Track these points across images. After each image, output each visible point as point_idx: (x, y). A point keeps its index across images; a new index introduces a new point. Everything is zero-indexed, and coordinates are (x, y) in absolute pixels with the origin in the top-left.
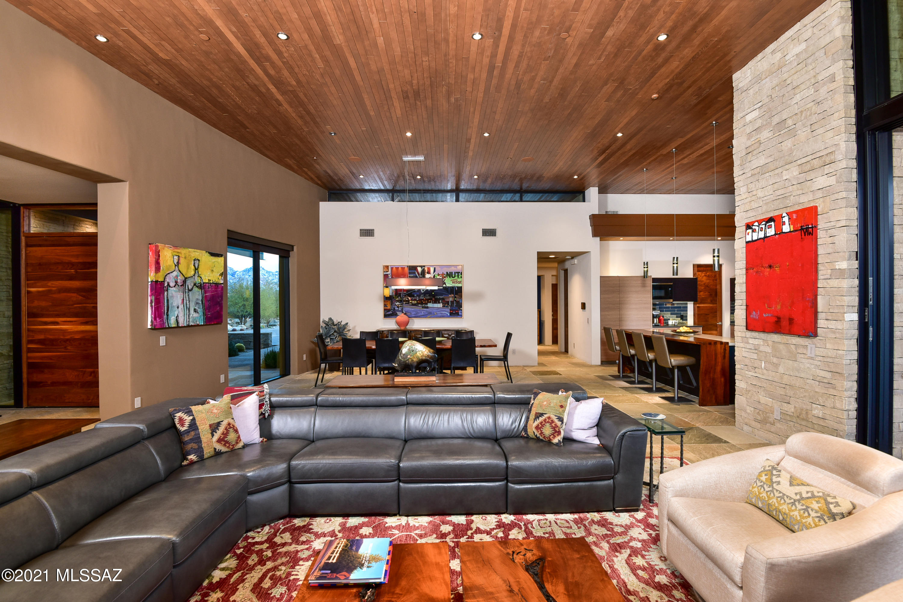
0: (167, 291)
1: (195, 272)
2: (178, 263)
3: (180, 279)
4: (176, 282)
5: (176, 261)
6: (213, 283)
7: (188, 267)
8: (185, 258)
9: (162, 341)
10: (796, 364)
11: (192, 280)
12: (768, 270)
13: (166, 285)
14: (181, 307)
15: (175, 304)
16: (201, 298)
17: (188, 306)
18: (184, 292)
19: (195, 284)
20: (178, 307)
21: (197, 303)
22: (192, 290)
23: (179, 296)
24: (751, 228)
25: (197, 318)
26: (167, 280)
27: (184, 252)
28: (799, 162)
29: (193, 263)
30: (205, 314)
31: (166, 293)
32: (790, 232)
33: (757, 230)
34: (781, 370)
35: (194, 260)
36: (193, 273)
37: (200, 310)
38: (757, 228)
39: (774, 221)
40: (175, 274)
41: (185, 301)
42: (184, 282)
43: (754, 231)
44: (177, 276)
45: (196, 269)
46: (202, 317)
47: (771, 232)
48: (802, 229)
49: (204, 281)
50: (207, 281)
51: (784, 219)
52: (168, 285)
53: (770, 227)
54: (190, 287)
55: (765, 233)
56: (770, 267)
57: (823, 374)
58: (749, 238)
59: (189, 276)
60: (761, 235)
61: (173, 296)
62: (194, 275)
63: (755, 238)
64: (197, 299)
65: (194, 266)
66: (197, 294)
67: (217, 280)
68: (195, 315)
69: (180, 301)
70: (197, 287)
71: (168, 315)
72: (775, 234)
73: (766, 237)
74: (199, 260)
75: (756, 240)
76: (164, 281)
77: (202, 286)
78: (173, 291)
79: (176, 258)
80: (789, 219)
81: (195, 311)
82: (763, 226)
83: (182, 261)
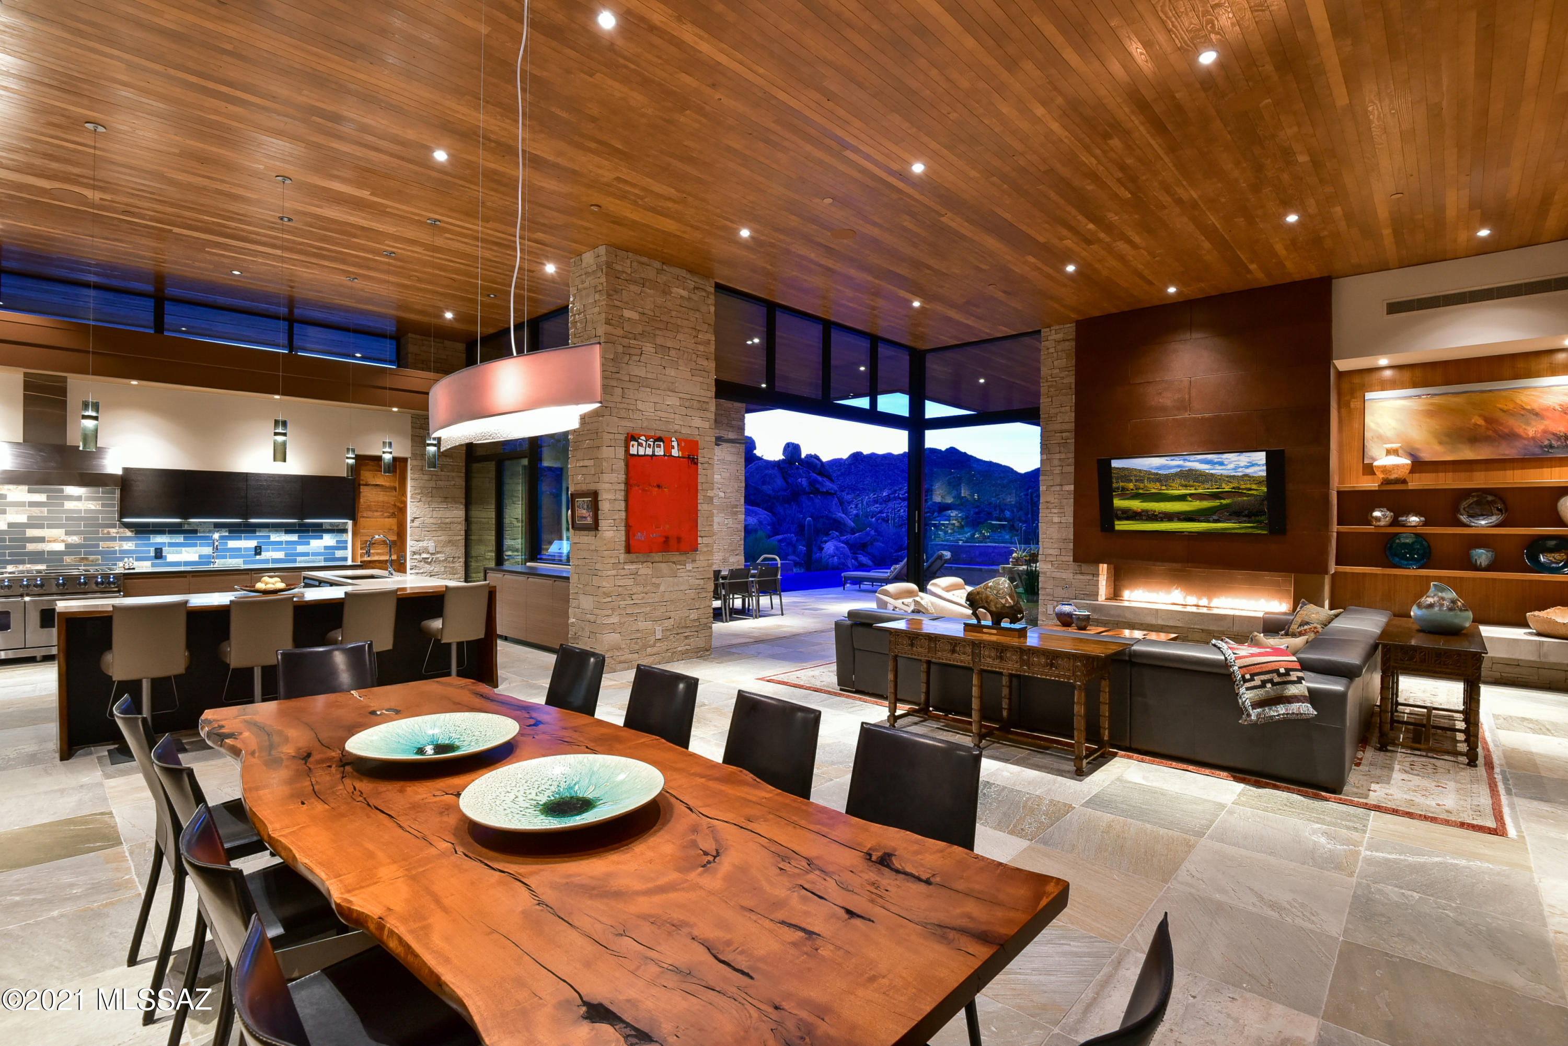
10: (676, 580)
12: (656, 489)
24: (637, 441)
28: (681, 395)
32: (679, 457)
33: (644, 445)
34: (662, 589)
38: (644, 443)
39: (664, 442)
43: (640, 445)
47: (660, 452)
48: (689, 458)
51: (673, 444)
53: (659, 446)
55: (653, 451)
56: (659, 486)
57: (698, 582)
58: (633, 451)
60: (649, 452)
63: (641, 452)
72: (664, 455)
73: (653, 455)
75: (642, 456)
80: (678, 445)
82: (652, 443)
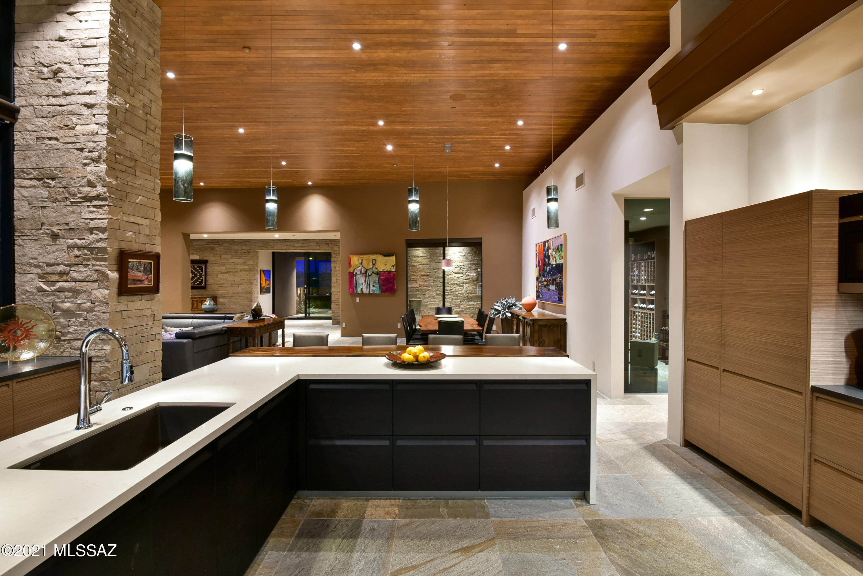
0: (356, 276)
1: (373, 266)
2: (362, 263)
3: (363, 270)
4: (361, 272)
5: (360, 262)
6: (386, 271)
7: (368, 264)
8: (366, 260)
9: (358, 300)
11: (371, 270)
13: (355, 273)
14: (364, 284)
15: (360, 282)
16: (377, 279)
17: (369, 283)
18: (366, 277)
19: (373, 272)
20: (362, 284)
21: (375, 282)
22: (371, 275)
23: (363, 279)
25: (375, 289)
26: (356, 271)
27: (365, 257)
29: (371, 261)
30: (380, 288)
31: (355, 277)
35: (372, 260)
36: (371, 267)
37: (377, 286)
40: (360, 268)
41: (366, 281)
42: (366, 272)
44: (361, 269)
45: (374, 265)
46: (379, 290)
49: (379, 270)
50: (382, 270)
52: (356, 273)
54: (370, 274)
59: (369, 268)
61: (359, 279)
62: (372, 268)
64: (375, 280)
65: (372, 263)
66: (375, 278)
67: (389, 270)
68: (374, 288)
69: (363, 281)
70: (375, 274)
71: (356, 288)
74: (375, 260)
76: (354, 272)
77: (377, 273)
78: (358, 276)
79: (360, 260)
81: (374, 286)
83: (364, 261)
